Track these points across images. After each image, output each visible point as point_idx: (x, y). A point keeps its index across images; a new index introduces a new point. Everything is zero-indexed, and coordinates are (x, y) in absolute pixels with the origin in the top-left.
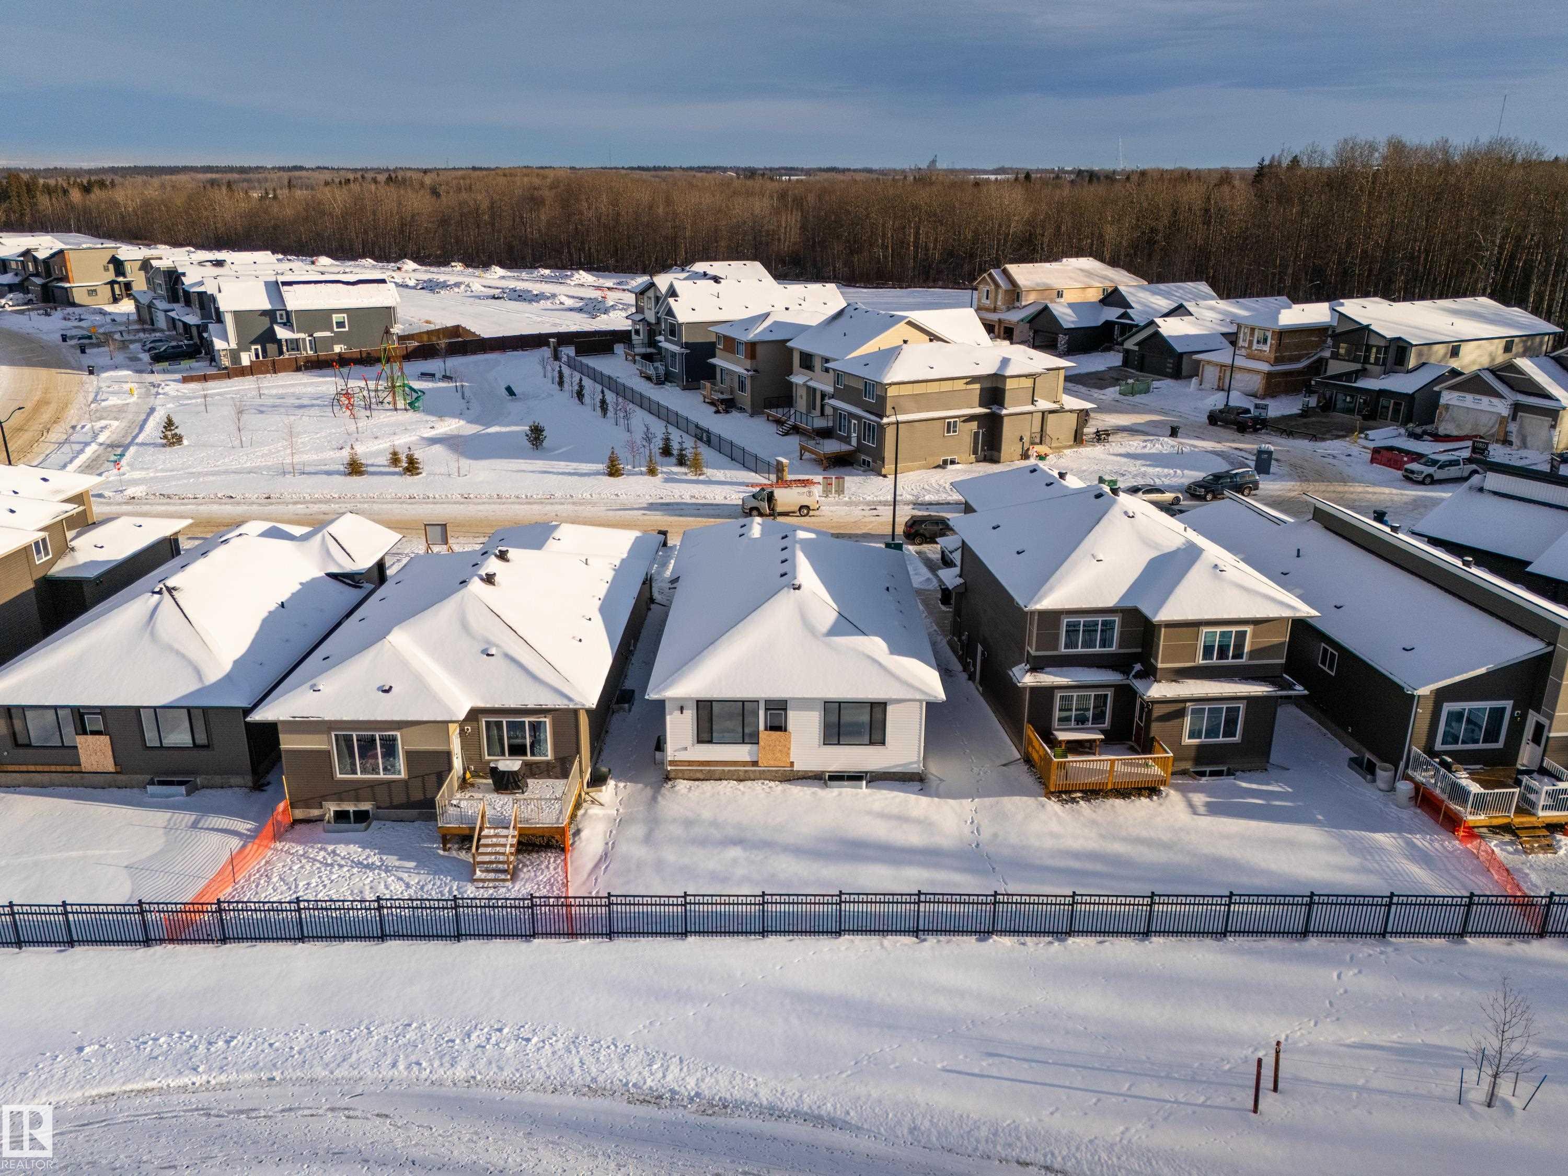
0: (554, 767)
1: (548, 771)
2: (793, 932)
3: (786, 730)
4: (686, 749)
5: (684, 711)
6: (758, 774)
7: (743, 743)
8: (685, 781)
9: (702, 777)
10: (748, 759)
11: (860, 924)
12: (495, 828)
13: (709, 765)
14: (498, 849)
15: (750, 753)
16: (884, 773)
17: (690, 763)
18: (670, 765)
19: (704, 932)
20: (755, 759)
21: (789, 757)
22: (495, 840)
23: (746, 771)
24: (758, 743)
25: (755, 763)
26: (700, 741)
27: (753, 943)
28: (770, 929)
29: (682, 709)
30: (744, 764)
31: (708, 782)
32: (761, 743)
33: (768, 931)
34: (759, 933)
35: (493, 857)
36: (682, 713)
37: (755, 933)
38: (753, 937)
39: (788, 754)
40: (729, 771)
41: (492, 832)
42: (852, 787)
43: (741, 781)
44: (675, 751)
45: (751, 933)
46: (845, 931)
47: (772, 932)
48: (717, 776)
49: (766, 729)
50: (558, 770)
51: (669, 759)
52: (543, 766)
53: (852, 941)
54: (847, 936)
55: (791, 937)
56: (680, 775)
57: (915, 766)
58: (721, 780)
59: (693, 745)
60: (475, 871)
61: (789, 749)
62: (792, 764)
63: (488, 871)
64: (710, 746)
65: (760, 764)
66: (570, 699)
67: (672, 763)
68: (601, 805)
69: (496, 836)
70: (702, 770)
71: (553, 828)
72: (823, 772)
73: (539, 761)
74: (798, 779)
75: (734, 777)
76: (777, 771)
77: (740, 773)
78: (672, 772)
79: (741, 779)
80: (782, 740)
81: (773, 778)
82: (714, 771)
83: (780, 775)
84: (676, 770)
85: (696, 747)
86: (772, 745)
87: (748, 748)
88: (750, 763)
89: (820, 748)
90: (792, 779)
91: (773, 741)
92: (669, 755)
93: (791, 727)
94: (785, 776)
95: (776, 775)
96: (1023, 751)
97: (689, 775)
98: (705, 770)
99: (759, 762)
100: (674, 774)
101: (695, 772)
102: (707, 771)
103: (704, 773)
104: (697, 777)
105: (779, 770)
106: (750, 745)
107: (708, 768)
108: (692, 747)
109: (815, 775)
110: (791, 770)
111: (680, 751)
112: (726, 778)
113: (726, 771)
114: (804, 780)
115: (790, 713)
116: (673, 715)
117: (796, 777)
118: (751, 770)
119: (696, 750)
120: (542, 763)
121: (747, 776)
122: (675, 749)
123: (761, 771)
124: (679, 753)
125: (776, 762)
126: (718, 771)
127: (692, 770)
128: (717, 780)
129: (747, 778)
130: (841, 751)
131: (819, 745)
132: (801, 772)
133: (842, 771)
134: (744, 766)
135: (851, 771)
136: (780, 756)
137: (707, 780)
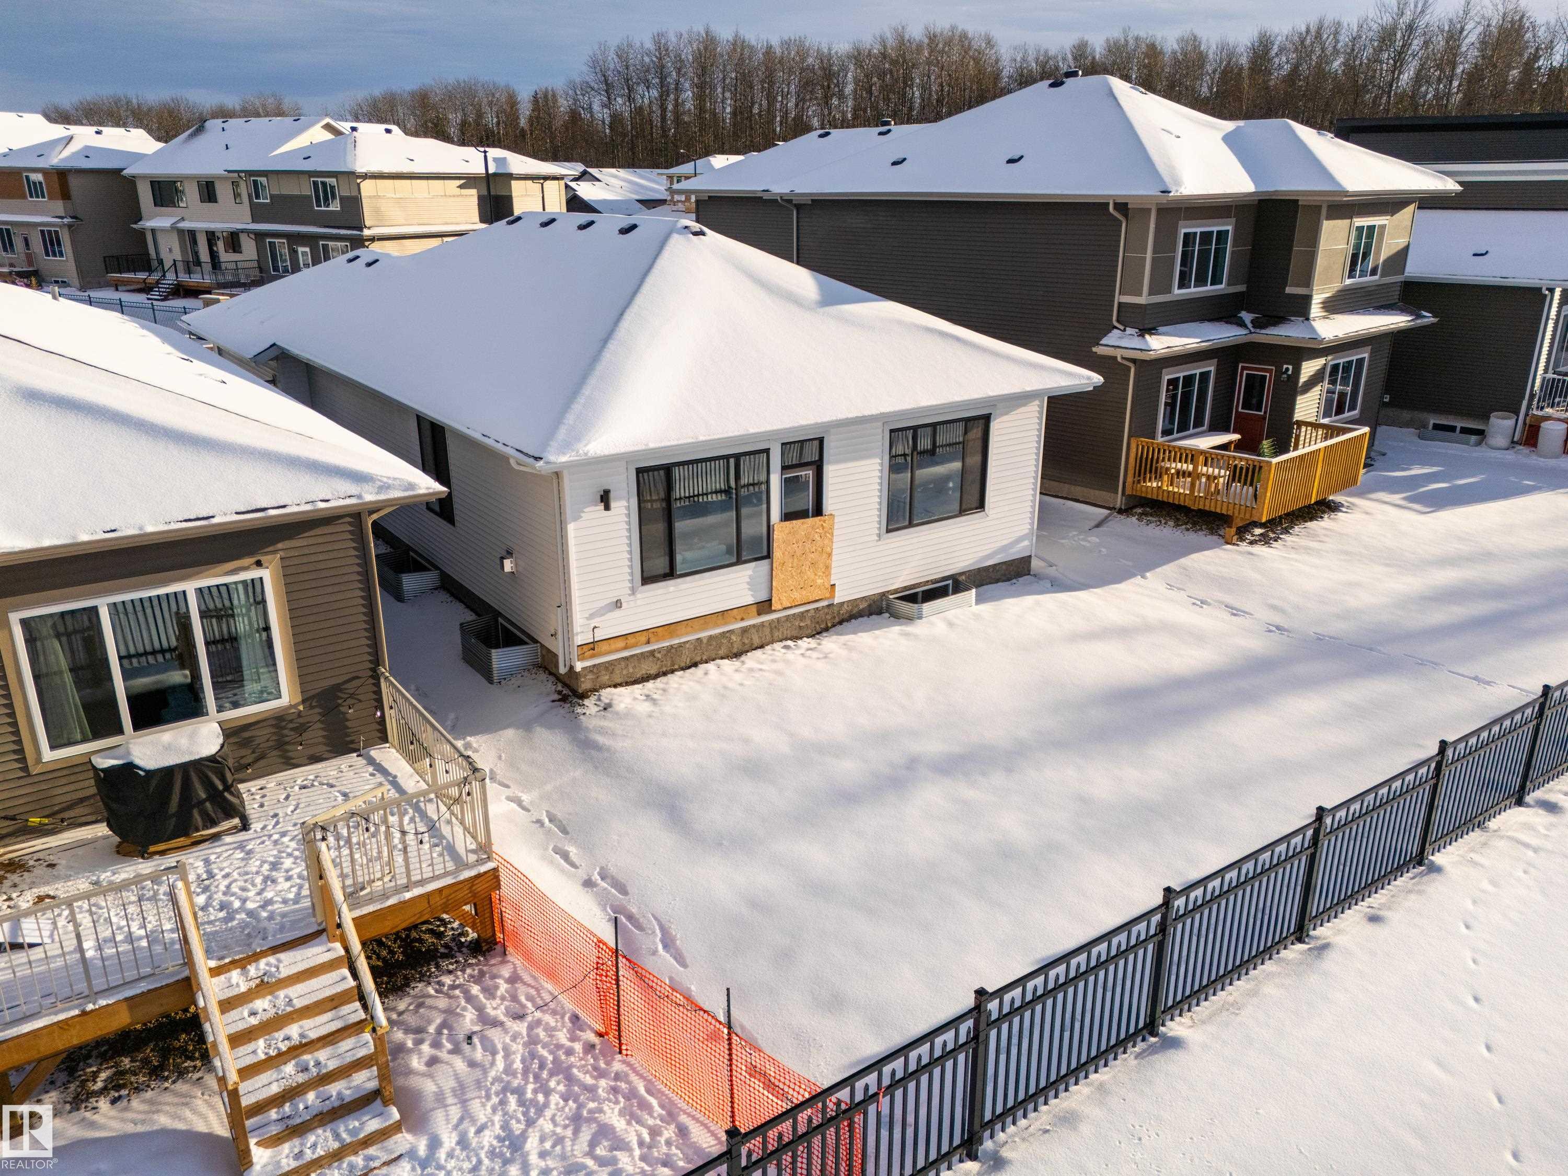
0: (301, 729)
1: (281, 745)
3: (820, 512)
4: (618, 604)
5: (613, 505)
6: (766, 630)
7: (739, 561)
8: (622, 689)
9: (653, 671)
10: (750, 599)
12: (241, 964)
13: (669, 636)
14: (294, 1031)
15: (752, 585)
17: (628, 640)
18: (581, 658)
20: (764, 596)
21: (827, 573)
22: (262, 1004)
23: (745, 630)
24: (769, 556)
25: (764, 607)
26: (647, 577)
29: (605, 499)
30: (742, 612)
31: (668, 678)
32: (776, 553)
35: (289, 1068)
36: (607, 508)
39: (828, 567)
40: (710, 637)
41: (238, 981)
43: (737, 655)
44: (591, 616)
48: (685, 660)
49: (784, 518)
50: (316, 733)
51: (579, 640)
52: (263, 735)
56: (605, 678)
57: (1026, 543)
58: (695, 665)
59: (633, 591)
60: (247, 1152)
61: (830, 555)
62: (832, 589)
63: (297, 1130)
64: (671, 586)
65: (774, 605)
67: (588, 649)
69: (264, 987)
70: (654, 650)
71: (461, 886)
72: (883, 594)
73: (266, 715)
74: (841, 623)
75: (721, 653)
76: (802, 613)
77: (734, 638)
78: (586, 675)
79: (735, 650)
80: (817, 537)
81: (795, 633)
82: (681, 645)
83: (809, 622)
84: (594, 666)
85: (639, 596)
86: (799, 553)
87: (750, 572)
88: (754, 609)
89: (880, 543)
90: (830, 625)
91: (800, 544)
92: (577, 634)
93: (830, 502)
94: (818, 623)
95: (802, 624)
96: (1123, 493)
97: (625, 672)
98: (659, 650)
99: (773, 601)
100: (590, 676)
101: (639, 660)
102: (663, 652)
103: (658, 659)
104: (644, 672)
105: (808, 611)
106: (753, 564)
107: (668, 644)
108: (632, 598)
109: (870, 606)
110: (829, 606)
111: (603, 615)
112: (705, 658)
113: (705, 641)
114: (853, 621)
115: (828, 463)
116: (583, 515)
117: (837, 620)
118: (754, 626)
119: (639, 602)
120: (261, 725)
121: (746, 641)
122: (591, 612)
123: (778, 620)
124: (603, 618)
125: (804, 592)
126: (687, 646)
127: (632, 656)
128: (689, 667)
129: (746, 647)
130: (915, 540)
131: (879, 536)
132: (845, 606)
133: (913, 585)
134: (742, 619)
135: (928, 581)
136: (812, 576)
137: (665, 674)
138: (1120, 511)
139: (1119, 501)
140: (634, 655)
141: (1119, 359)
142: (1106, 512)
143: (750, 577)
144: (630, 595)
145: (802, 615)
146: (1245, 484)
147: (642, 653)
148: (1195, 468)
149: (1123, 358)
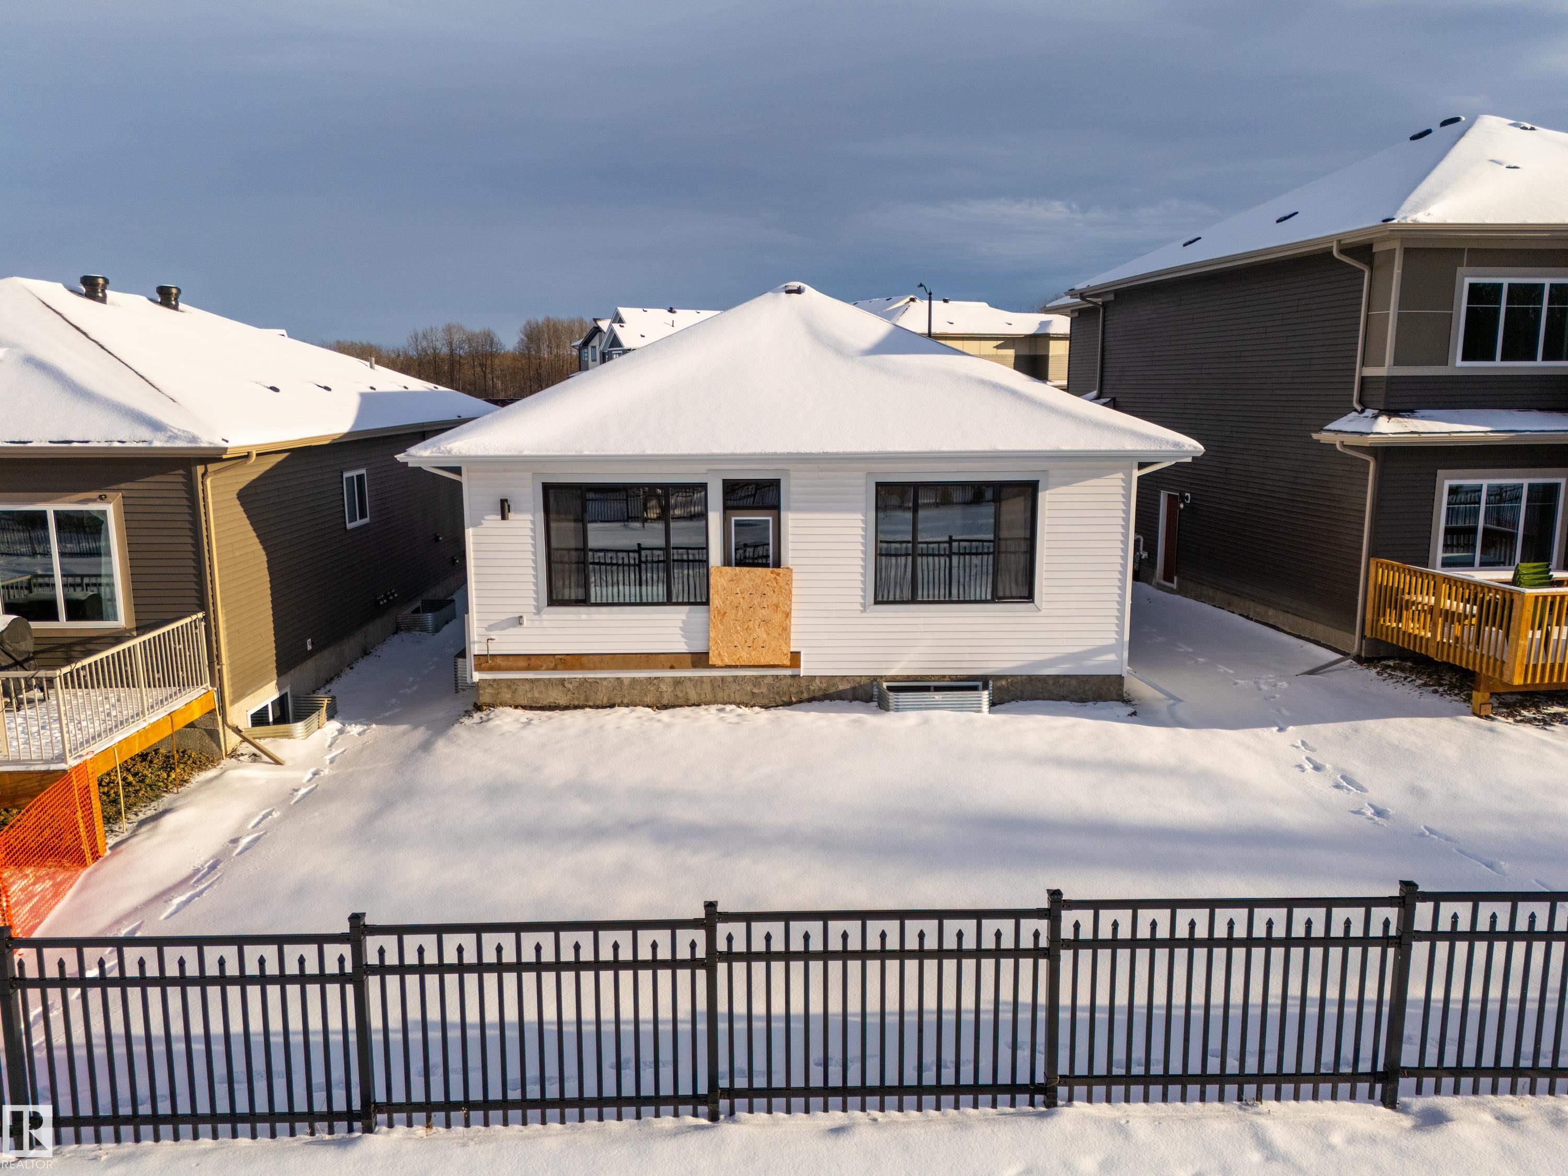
2: (844, 1091)
3: (777, 564)
4: (520, 621)
5: (511, 516)
6: (707, 688)
7: (669, 601)
8: (520, 711)
9: (563, 701)
10: (681, 646)
11: (1120, 1054)
13: (582, 667)
15: (686, 631)
16: (1030, 678)
17: (531, 661)
18: (479, 668)
19: (448, 1106)
20: (699, 647)
21: (787, 640)
23: (678, 682)
24: (707, 603)
25: (700, 659)
26: (554, 600)
27: (665, 1150)
28: (741, 1083)
29: (504, 508)
30: (672, 660)
31: (578, 712)
32: (715, 600)
33: (732, 1093)
34: (695, 1100)
36: (504, 517)
37: (676, 1100)
38: (667, 1122)
39: (786, 630)
40: (634, 680)
42: (954, 708)
43: (666, 707)
44: (490, 628)
45: (657, 1101)
46: (1071, 1079)
47: (751, 1093)
48: (603, 698)
49: (727, 562)
51: (475, 651)
53: (1121, 1129)
54: (1080, 1106)
55: (836, 1117)
56: (505, 694)
57: (1112, 657)
58: (612, 706)
59: (538, 611)
61: (788, 615)
62: (795, 657)
64: (583, 613)
65: (713, 660)
66: (157, 426)
67: (486, 662)
68: (277, 762)
70: (564, 680)
71: (31, 776)
72: (875, 678)
73: (107, 632)
74: (810, 700)
75: (648, 700)
76: (756, 677)
77: (663, 687)
78: (484, 688)
79: (665, 702)
80: (769, 591)
81: (746, 699)
82: (596, 681)
83: (764, 690)
84: (494, 680)
85: (545, 617)
86: (744, 605)
87: (684, 617)
88: (688, 659)
89: (864, 615)
90: (794, 700)
91: (747, 596)
92: (474, 642)
93: (790, 554)
94: (778, 693)
95: (755, 690)
96: (1363, 636)
97: (529, 695)
98: (570, 681)
99: (711, 654)
100: (489, 690)
101: (546, 686)
102: (576, 684)
103: (569, 690)
104: (552, 700)
105: (763, 677)
106: (686, 608)
107: (580, 676)
108: (537, 617)
109: (854, 689)
110: (793, 677)
111: (503, 629)
112: (626, 701)
113: (626, 683)
114: (827, 702)
115: (789, 509)
116: (483, 521)
117: (805, 696)
118: (690, 679)
119: (545, 624)
120: (102, 641)
121: (680, 695)
122: (492, 622)
123: (723, 679)
124: (503, 632)
125: (753, 653)
126: (605, 683)
127: (538, 680)
128: (604, 707)
129: (680, 701)
130: (921, 621)
131: (864, 605)
132: (817, 681)
133: (921, 677)
134: (672, 667)
135: (944, 676)
136: (765, 636)
137: (576, 707)
138: (1359, 660)
139: (1355, 644)
140: (541, 679)
141: (1338, 447)
142: (1338, 656)
143: (683, 621)
144: (535, 614)
145: (756, 680)
146: (1494, 625)
147: (549, 680)
148: (1438, 601)
149: (1344, 446)
